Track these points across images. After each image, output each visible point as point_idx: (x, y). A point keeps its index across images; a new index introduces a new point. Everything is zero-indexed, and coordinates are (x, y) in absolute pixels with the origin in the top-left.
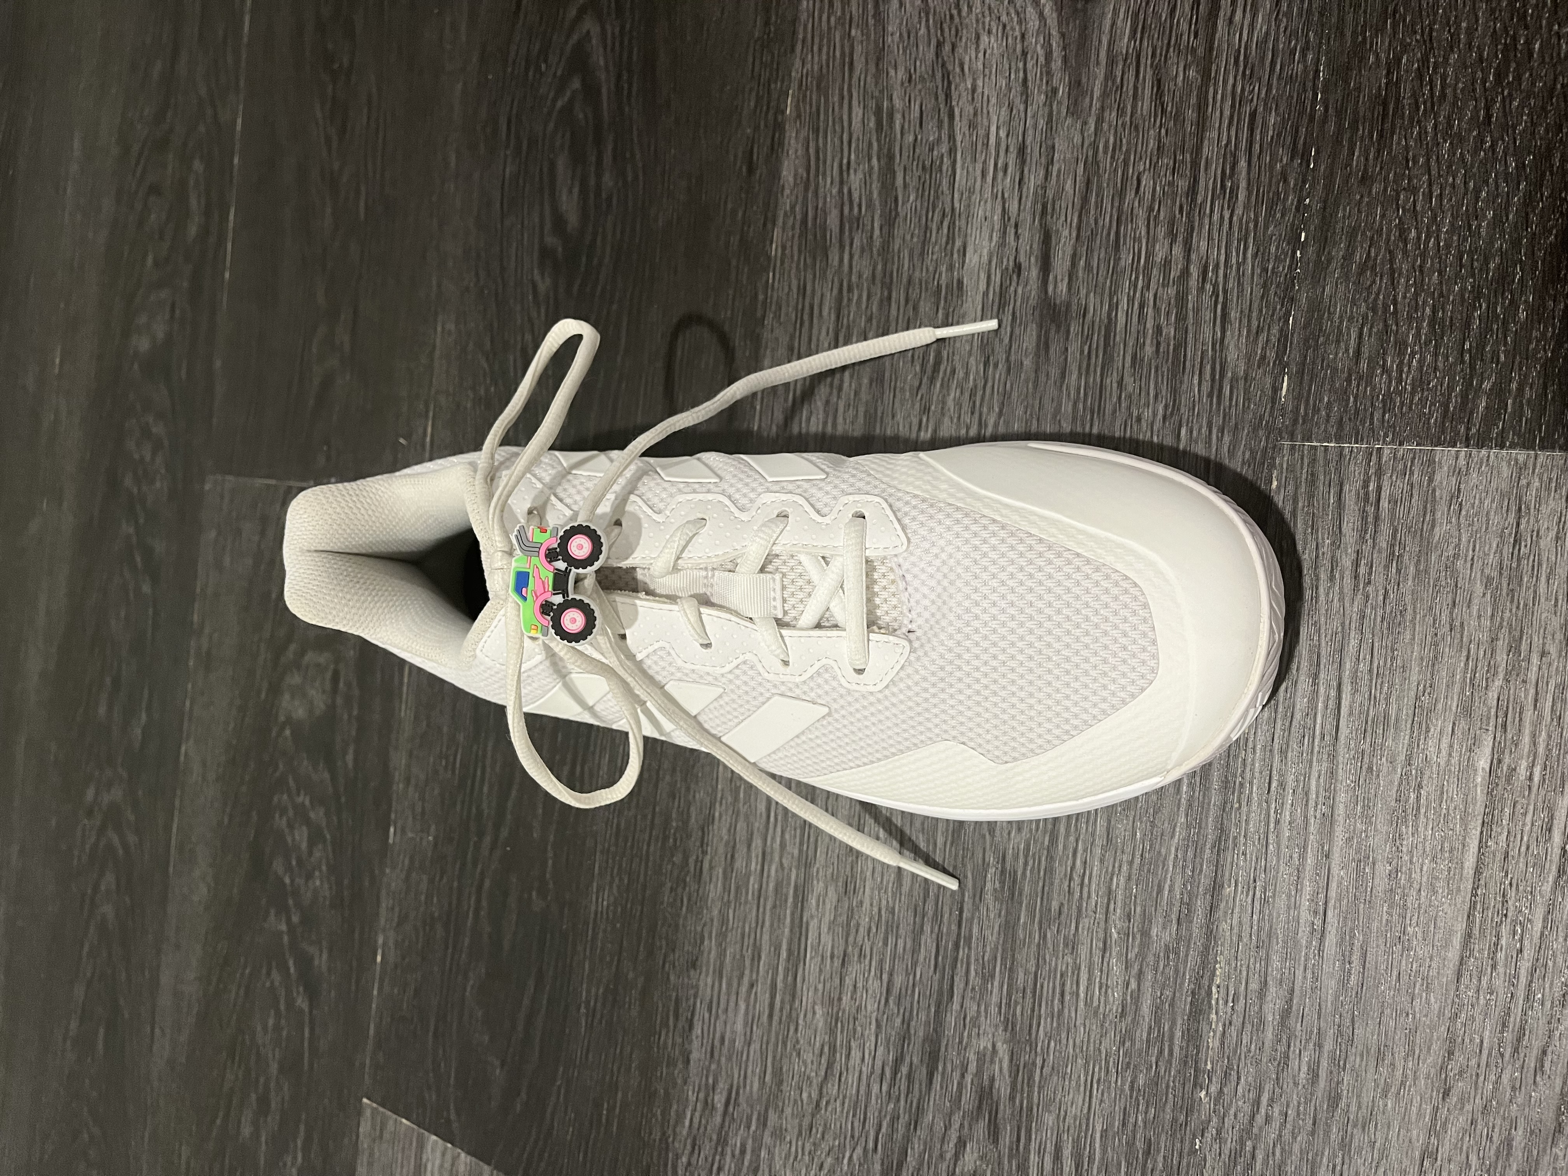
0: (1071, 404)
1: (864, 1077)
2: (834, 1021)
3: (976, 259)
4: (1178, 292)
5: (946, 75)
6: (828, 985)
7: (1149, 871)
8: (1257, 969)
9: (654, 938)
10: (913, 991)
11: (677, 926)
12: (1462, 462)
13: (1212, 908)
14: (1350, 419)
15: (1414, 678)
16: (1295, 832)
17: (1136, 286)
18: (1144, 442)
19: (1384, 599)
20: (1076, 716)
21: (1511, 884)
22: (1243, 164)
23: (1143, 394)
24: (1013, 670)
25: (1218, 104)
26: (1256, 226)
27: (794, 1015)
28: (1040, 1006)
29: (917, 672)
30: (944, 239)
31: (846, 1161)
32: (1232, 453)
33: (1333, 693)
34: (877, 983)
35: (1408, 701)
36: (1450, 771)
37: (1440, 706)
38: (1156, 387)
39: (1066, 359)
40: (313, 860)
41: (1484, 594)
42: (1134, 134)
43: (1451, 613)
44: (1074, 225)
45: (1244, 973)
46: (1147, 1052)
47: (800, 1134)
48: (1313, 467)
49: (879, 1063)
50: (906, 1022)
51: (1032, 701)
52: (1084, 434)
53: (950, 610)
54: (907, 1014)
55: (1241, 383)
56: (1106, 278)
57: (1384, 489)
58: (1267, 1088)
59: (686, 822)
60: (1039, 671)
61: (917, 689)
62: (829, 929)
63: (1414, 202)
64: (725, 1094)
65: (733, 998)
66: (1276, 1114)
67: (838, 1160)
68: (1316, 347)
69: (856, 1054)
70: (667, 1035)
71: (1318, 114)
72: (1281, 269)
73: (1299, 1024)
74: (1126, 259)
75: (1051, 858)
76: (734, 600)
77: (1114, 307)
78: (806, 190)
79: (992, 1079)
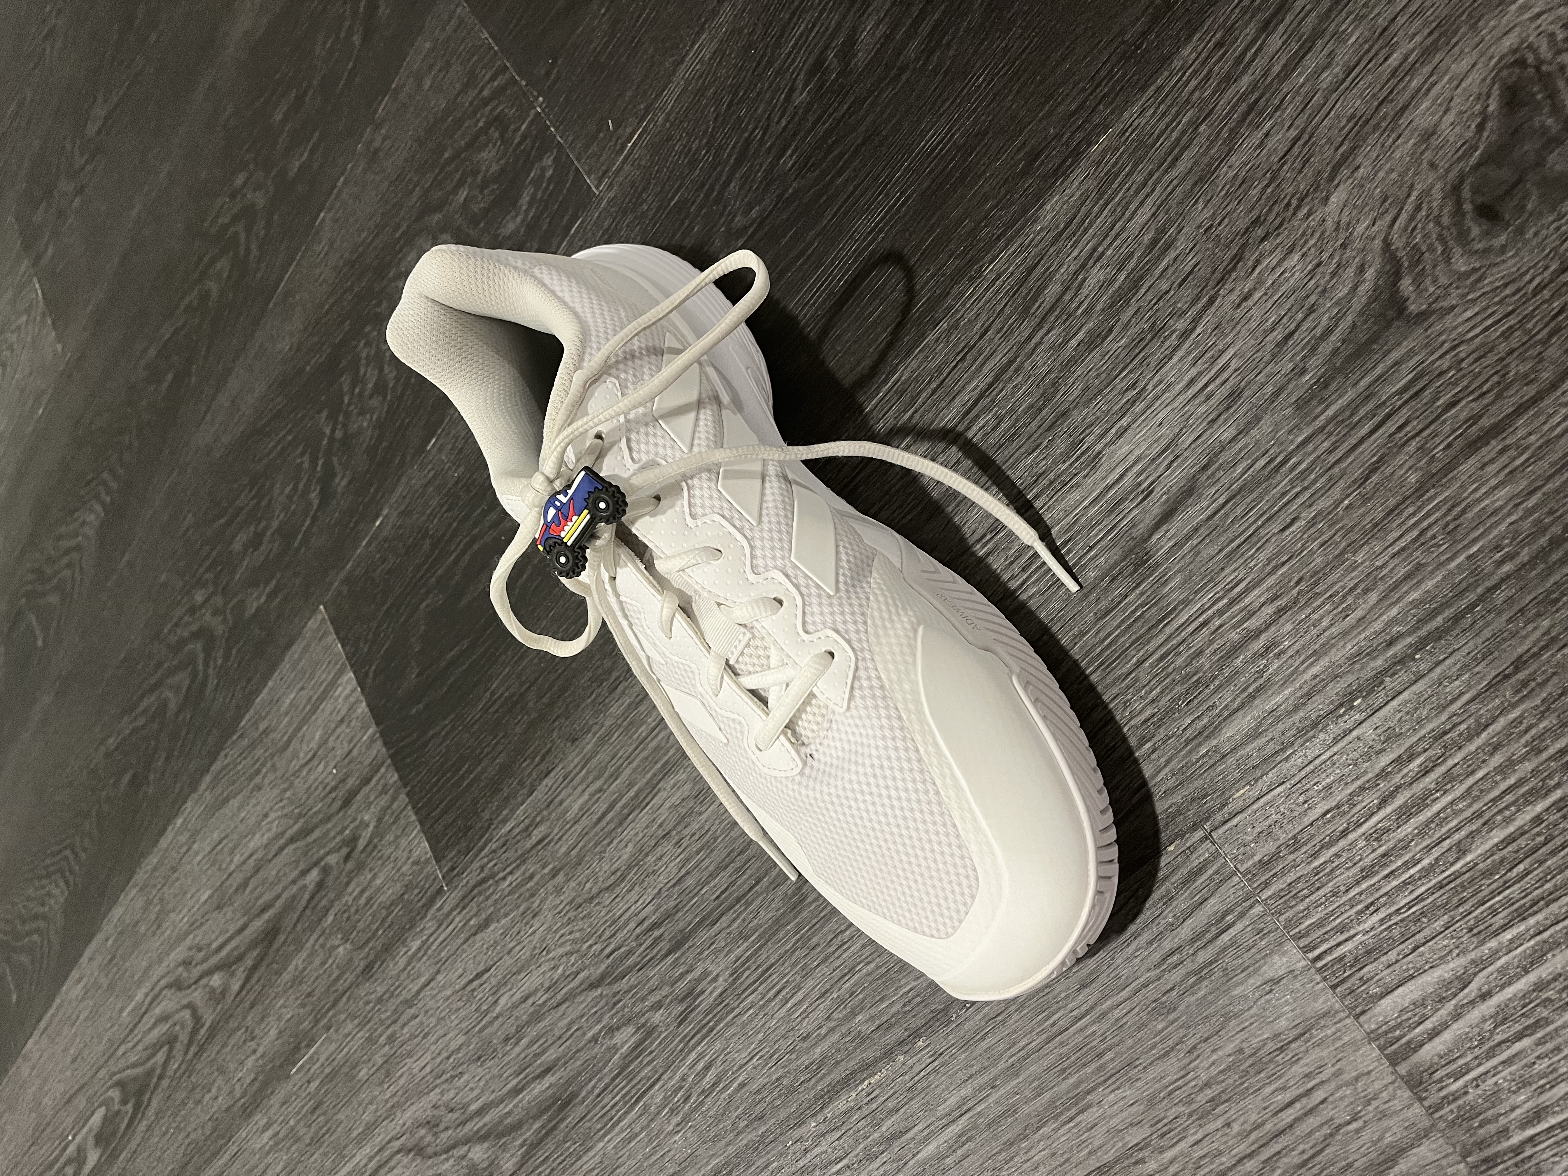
0: (1094, 640)
1: (629, 913)
2: (635, 863)
3: (1125, 450)
4: (1238, 642)
5: (1238, 258)
6: (645, 839)
8: (900, 1099)
10: (693, 897)
11: (578, 705)
12: (1300, 967)
13: (901, 1043)
17: (1213, 605)
19: (1169, 991)
22: (1374, 597)
23: (1147, 688)
25: (1403, 528)
27: (613, 835)
28: (760, 985)
30: (1118, 407)
33: (1084, 1008)
34: (675, 871)
36: (1109, 1122)
37: (1139, 1083)
38: (1159, 694)
39: (1120, 603)
40: (370, 403)
41: (1229, 1055)
43: (1199, 1043)
44: (1216, 505)
45: (890, 1093)
46: (801, 1072)
48: (1206, 865)
49: (644, 914)
50: (677, 908)
53: (842, 777)
54: (680, 906)
55: (1216, 757)
57: (1236, 927)
62: (670, 808)
64: (541, 836)
69: (634, 895)
70: (528, 765)
73: (898, 1149)
74: (1227, 576)
77: (1186, 602)
78: (1052, 242)
79: (703, 992)
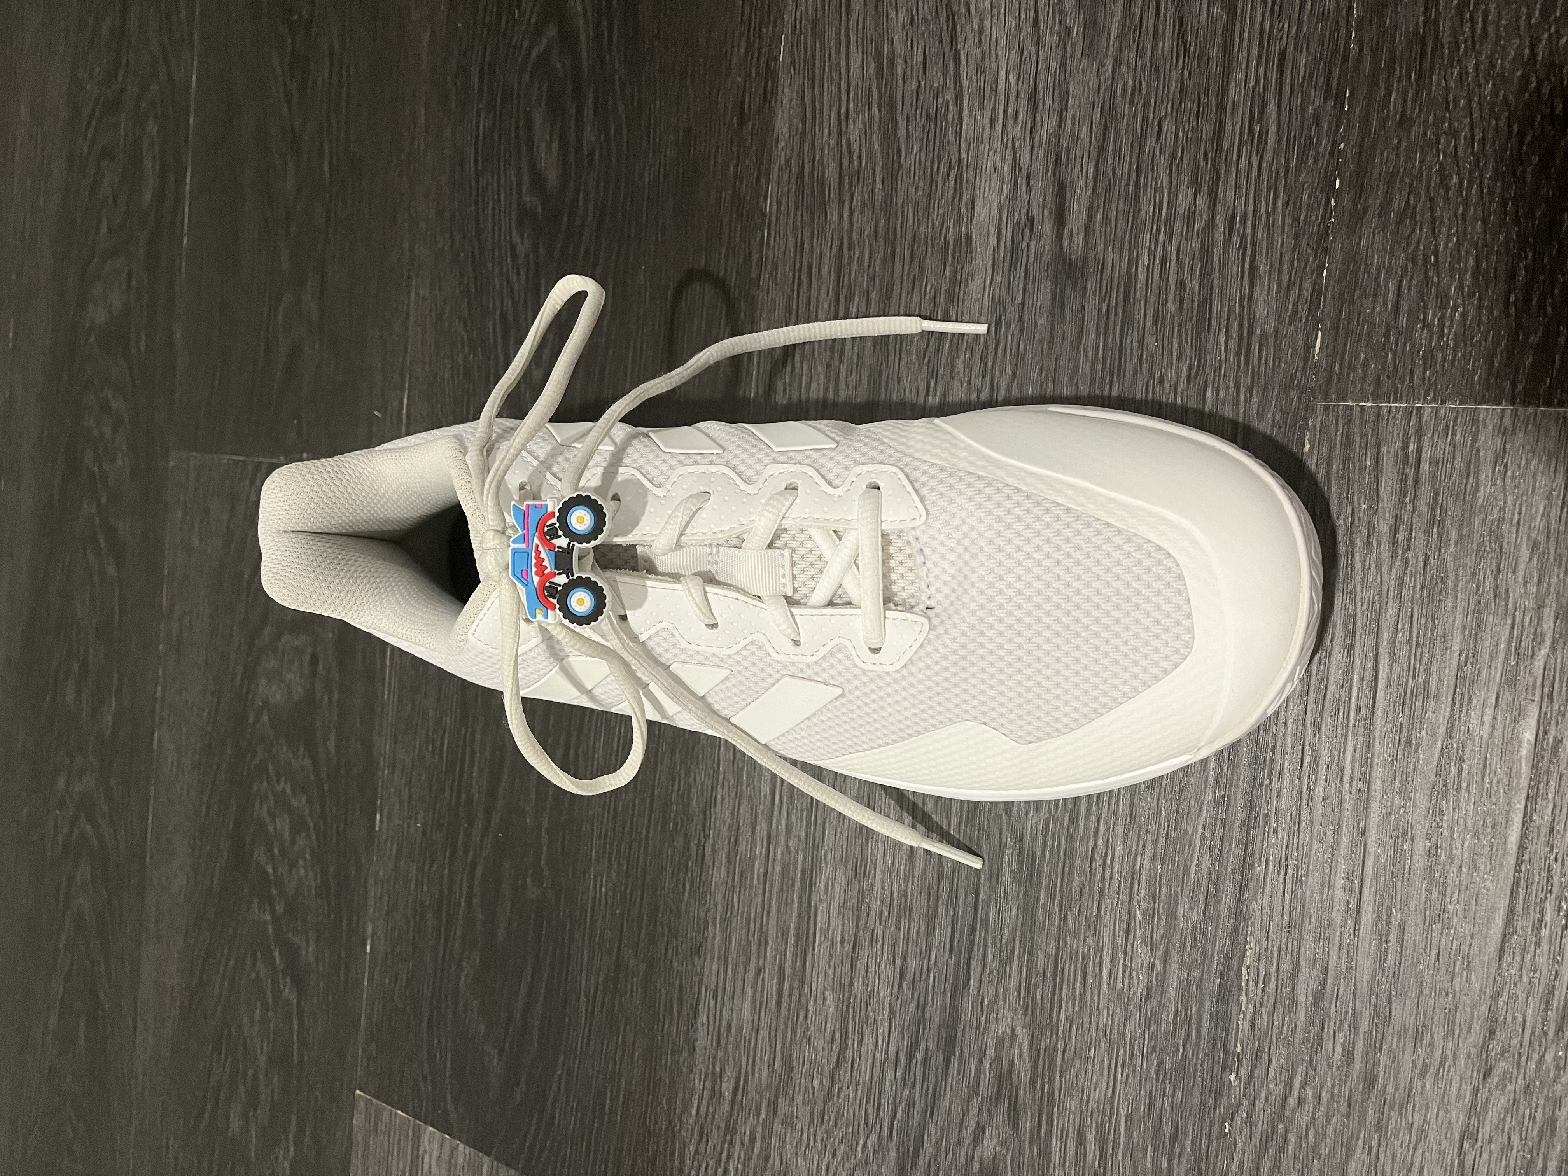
0: (1088, 365)
1: (878, 1064)
2: (845, 1006)
3: (984, 214)
4: (1203, 245)
5: (952, 17)
6: (838, 971)
7: (1174, 850)
8: (1289, 950)
9: (655, 924)
10: (928, 976)
11: (679, 912)
12: (1507, 421)
13: (1241, 888)
14: (1388, 377)
15: (1456, 648)
16: (1329, 809)
17: (1157, 240)
18: (1167, 404)
19: (1425, 566)
20: (1105, 694)
21: (1556, 859)
22: (1272, 107)
23: (1166, 353)
24: (1039, 647)
25: (1245, 43)
26: (1287, 172)
27: (803, 1001)
28: (1061, 990)
29: (937, 651)
30: (951, 192)
31: (859, 1149)
32: (1261, 415)
33: (1370, 665)
35: (1450, 672)
36: (1493, 743)
37: (1483, 676)
38: (1179, 347)
39: (1084, 316)
40: (296, 848)
41: (1531, 560)
42: (1154, 76)
43: (1496, 580)
44: (1090, 176)
45: (1276, 955)
46: (1174, 1036)
47: (812, 1120)
48: (1348, 428)
49: (892, 1049)
50: (921, 1008)
51: (1059, 679)
52: (1103, 397)
53: (973, 585)
54: (922, 999)
55: (1271, 341)
56: (1126, 231)
57: (1424, 450)
58: (1299, 1070)
59: (687, 806)
60: (1066, 648)
61: (937, 668)
62: (839, 914)
63: (1456, 146)
64: (732, 1082)
65: (739, 984)
66: (1310, 1097)
67: (853, 1148)
68: (1352, 302)
69: (868, 1040)
70: (671, 1024)
71: (1352, 53)
72: (1314, 218)
73: (1333, 1005)
74: (1147, 210)
75: (1071, 838)
76: (742, 578)
77: (1134, 262)
78: (802, 142)
79: (1012, 1064)
